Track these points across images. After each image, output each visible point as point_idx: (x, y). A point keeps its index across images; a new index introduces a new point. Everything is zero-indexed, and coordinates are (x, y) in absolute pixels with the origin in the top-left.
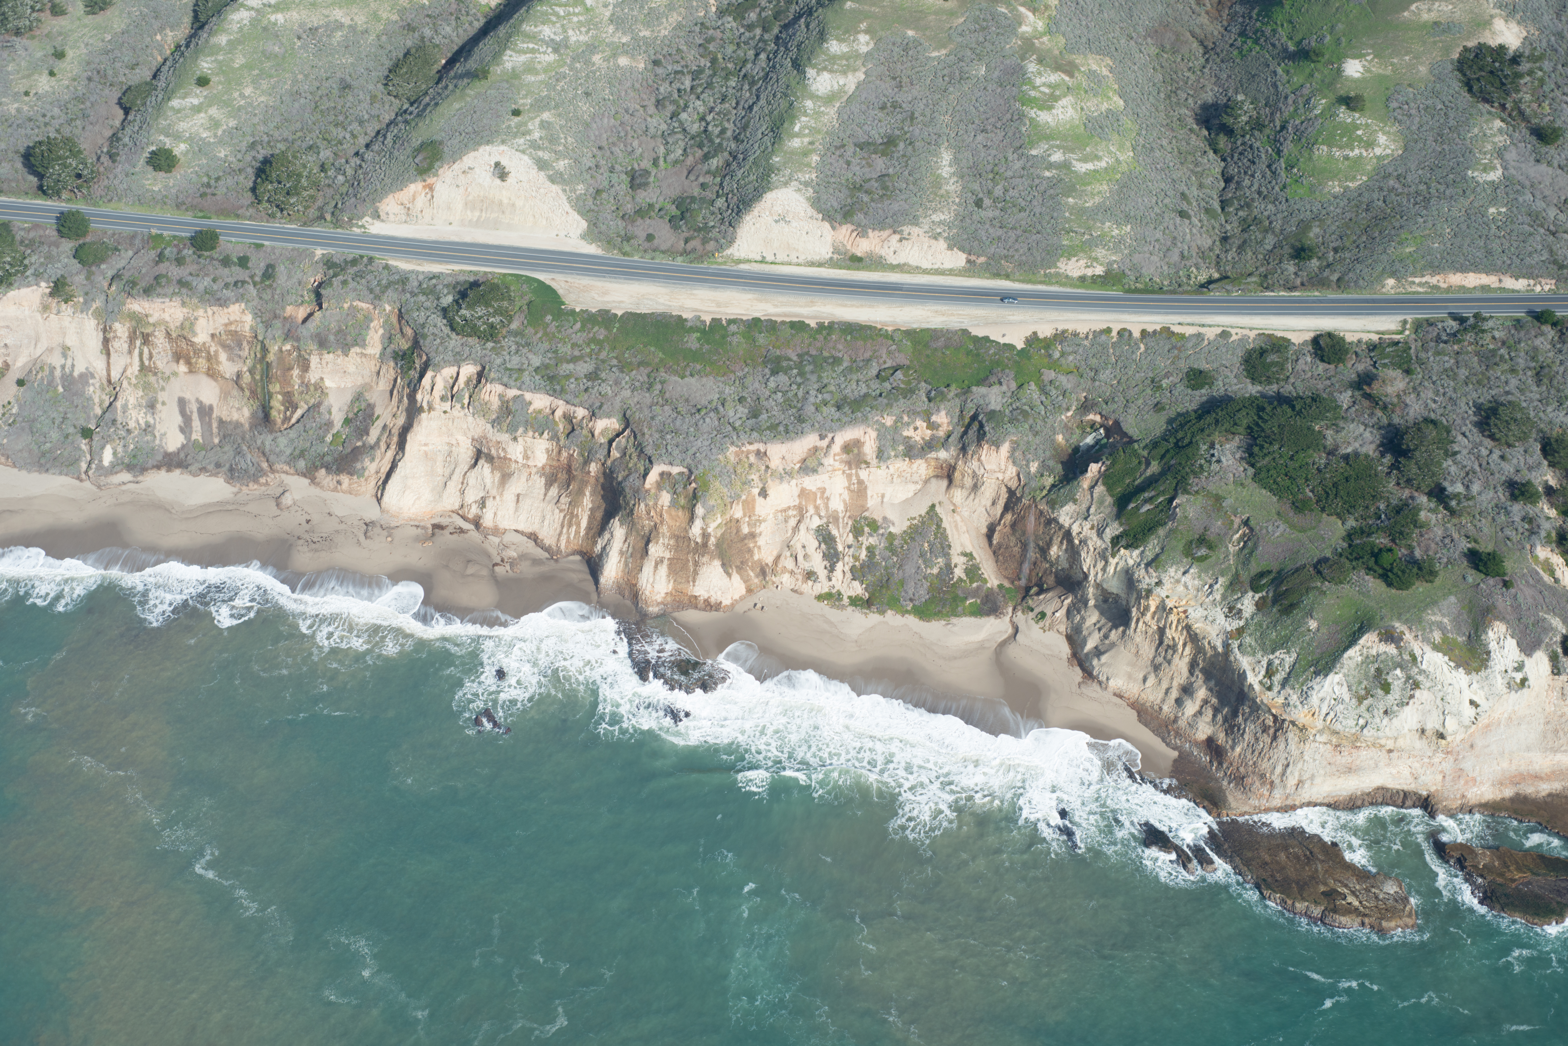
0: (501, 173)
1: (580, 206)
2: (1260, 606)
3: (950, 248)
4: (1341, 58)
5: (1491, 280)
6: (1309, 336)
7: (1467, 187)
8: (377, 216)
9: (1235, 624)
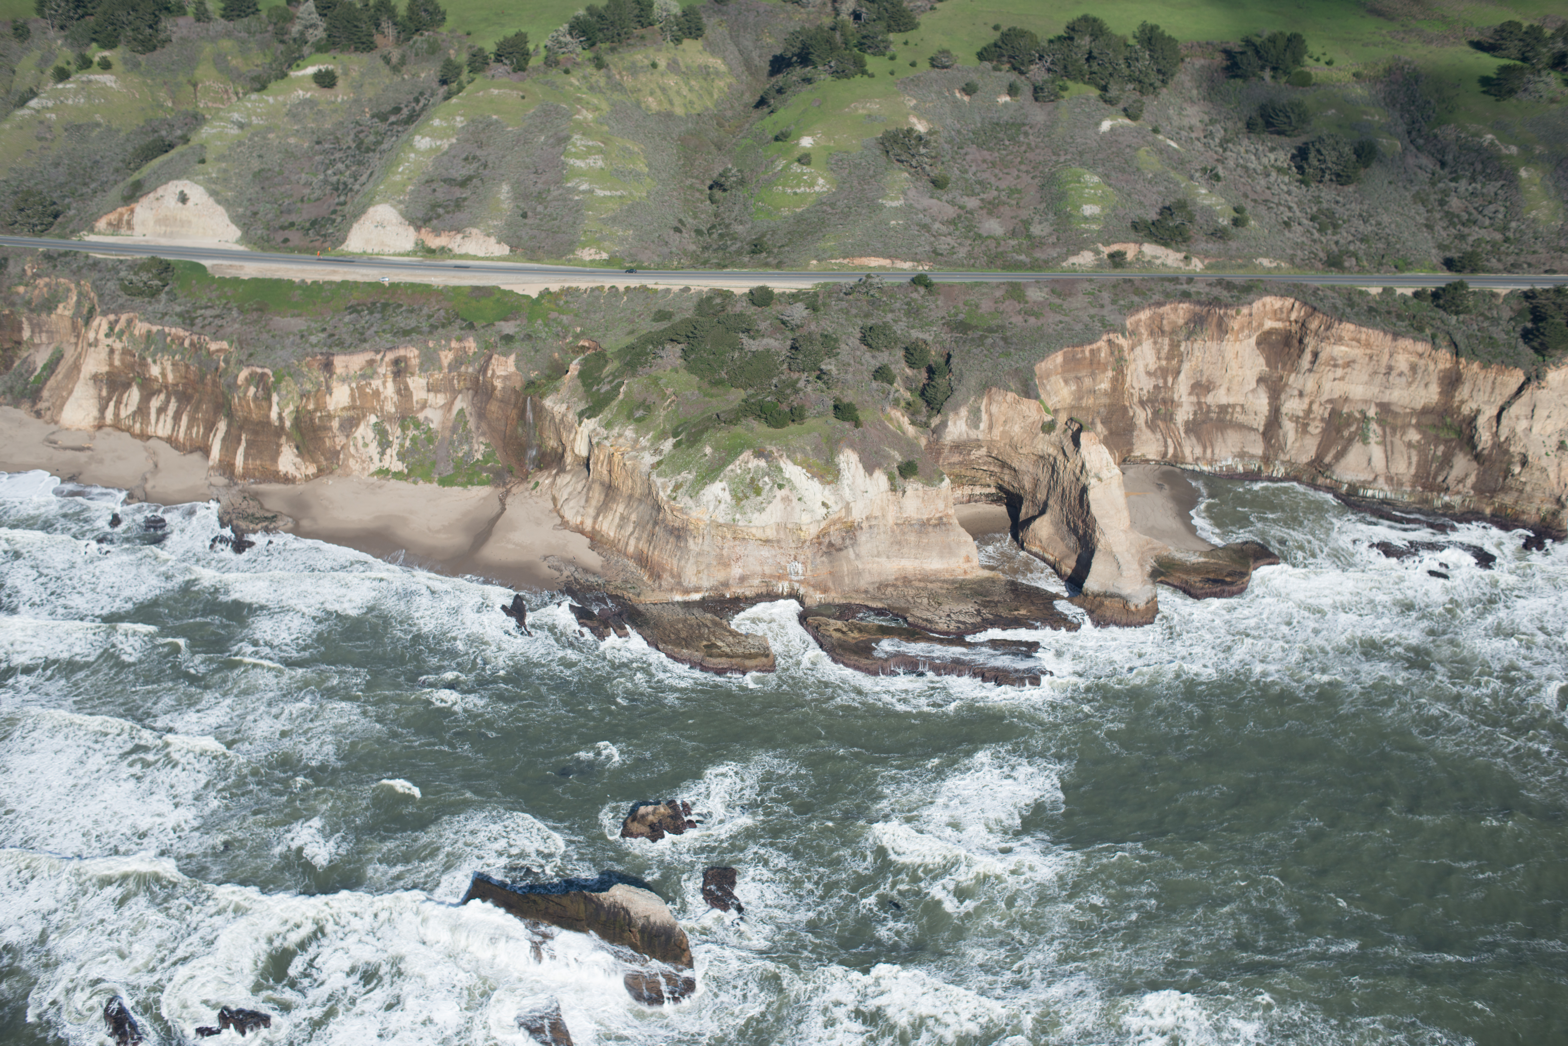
0: (183, 198)
1: (236, 219)
2: (676, 446)
3: (499, 243)
4: (799, 137)
5: (886, 262)
6: (747, 291)
7: (875, 208)
8: (92, 230)
9: (657, 458)
